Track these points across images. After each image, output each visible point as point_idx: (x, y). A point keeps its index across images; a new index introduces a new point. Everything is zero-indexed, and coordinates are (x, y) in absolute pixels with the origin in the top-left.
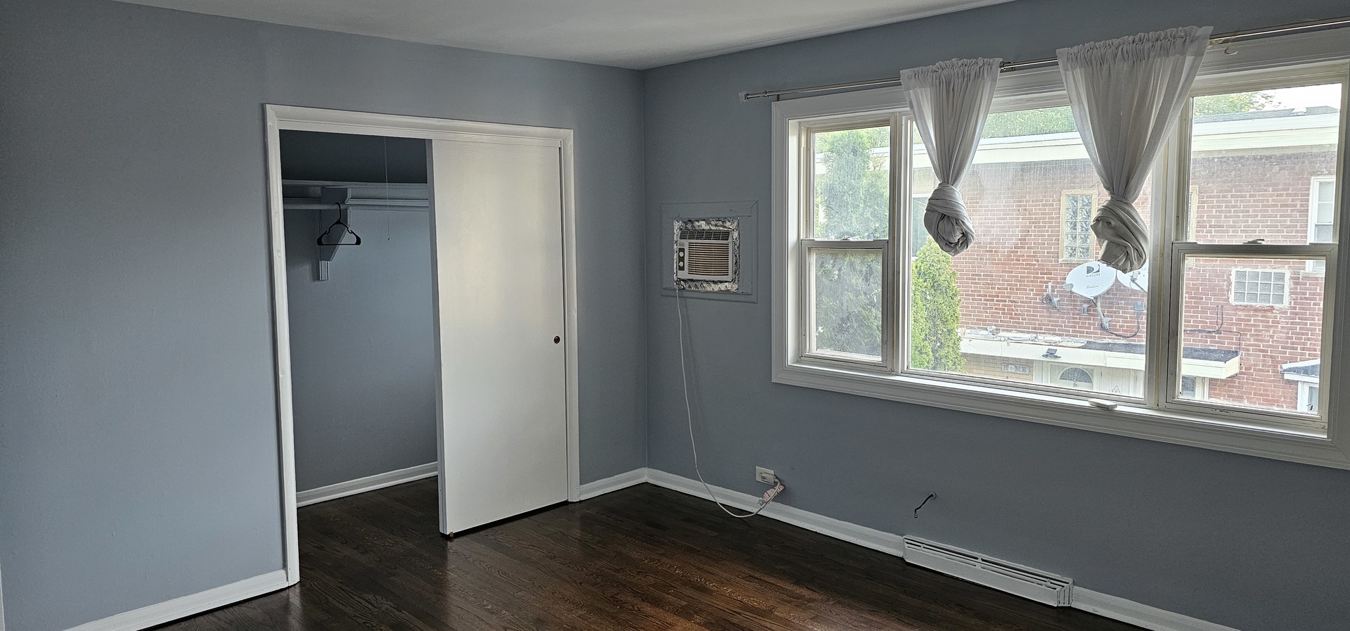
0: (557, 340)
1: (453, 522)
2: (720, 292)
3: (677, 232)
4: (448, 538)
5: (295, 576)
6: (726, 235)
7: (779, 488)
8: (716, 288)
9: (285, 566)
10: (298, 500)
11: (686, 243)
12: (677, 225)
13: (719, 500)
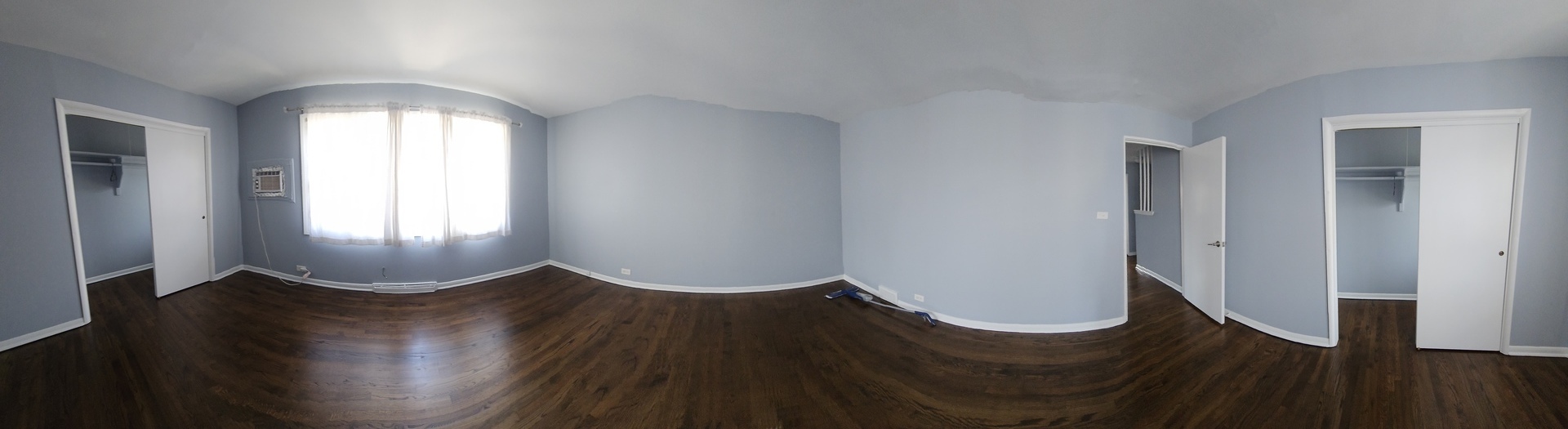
0: (204, 218)
1: (161, 291)
2: (277, 197)
3: (254, 175)
4: (158, 299)
5: (88, 319)
6: (278, 173)
7: (309, 273)
8: (274, 195)
9: (83, 316)
10: (87, 281)
11: (259, 178)
12: (254, 170)
13: (280, 278)
